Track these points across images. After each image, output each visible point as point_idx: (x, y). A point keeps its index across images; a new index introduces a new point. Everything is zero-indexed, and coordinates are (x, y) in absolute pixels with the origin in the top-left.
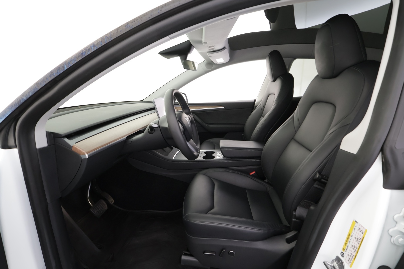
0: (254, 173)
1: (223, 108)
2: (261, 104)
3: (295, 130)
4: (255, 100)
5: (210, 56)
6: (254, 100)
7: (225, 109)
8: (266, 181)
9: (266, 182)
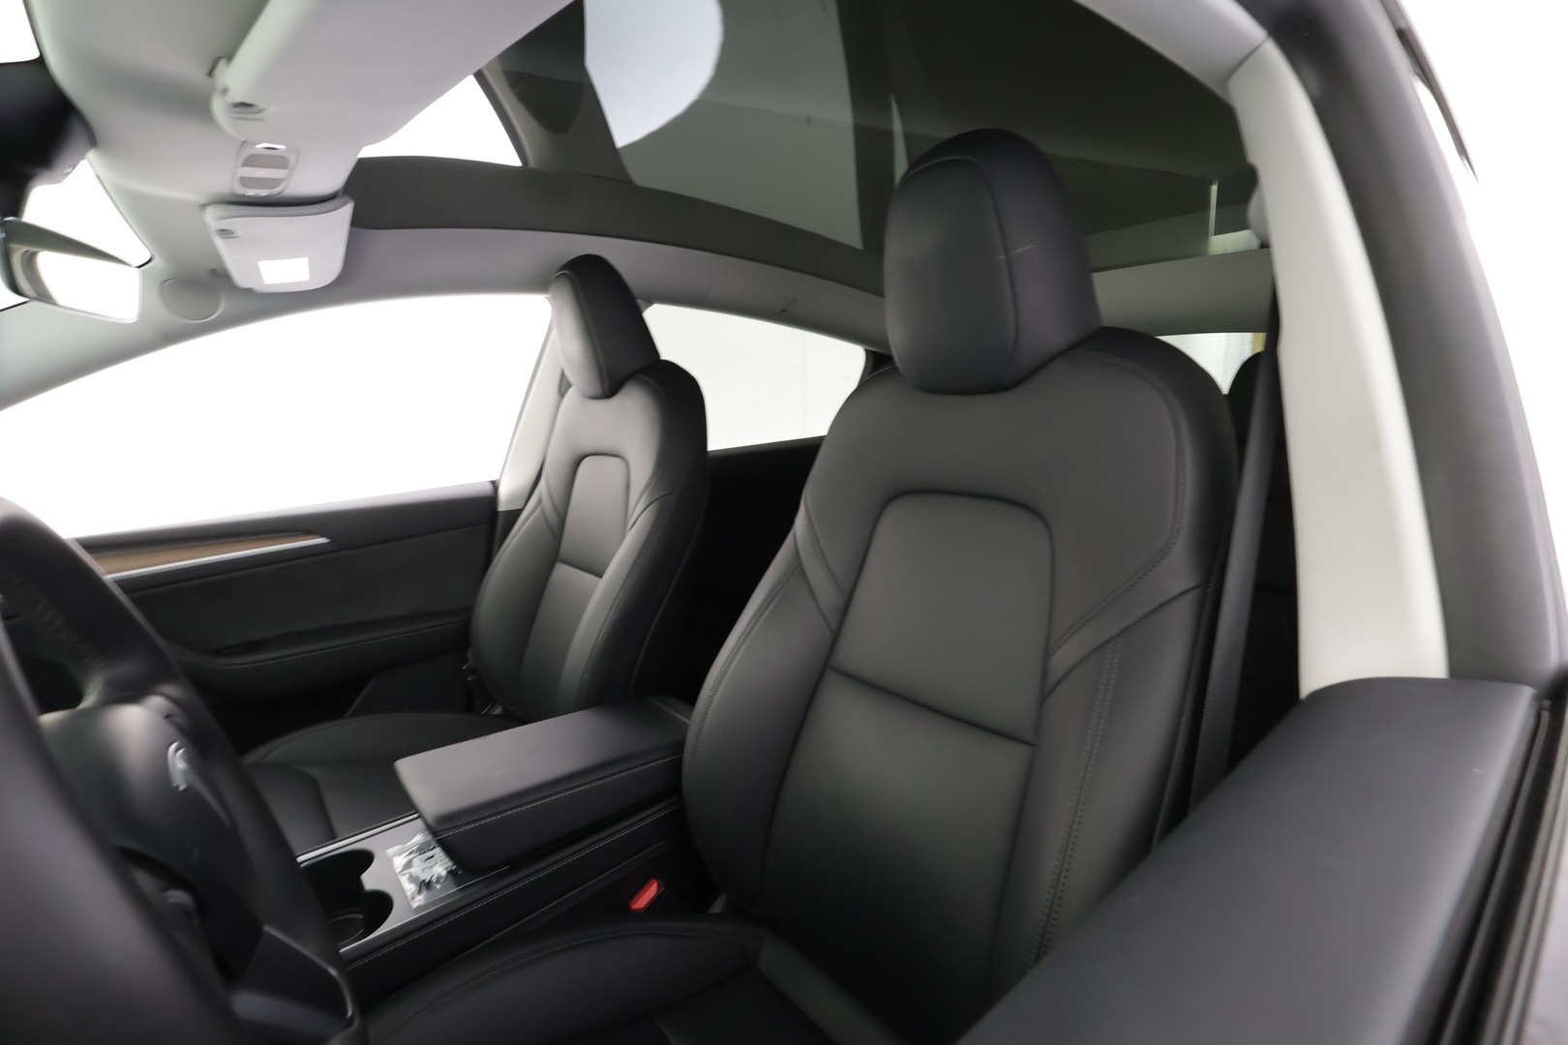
0: (651, 892)
1: (322, 540)
2: (540, 502)
3: (828, 625)
4: (495, 485)
5: (225, 233)
6: (489, 487)
7: (336, 545)
8: (717, 907)
9: (717, 914)
